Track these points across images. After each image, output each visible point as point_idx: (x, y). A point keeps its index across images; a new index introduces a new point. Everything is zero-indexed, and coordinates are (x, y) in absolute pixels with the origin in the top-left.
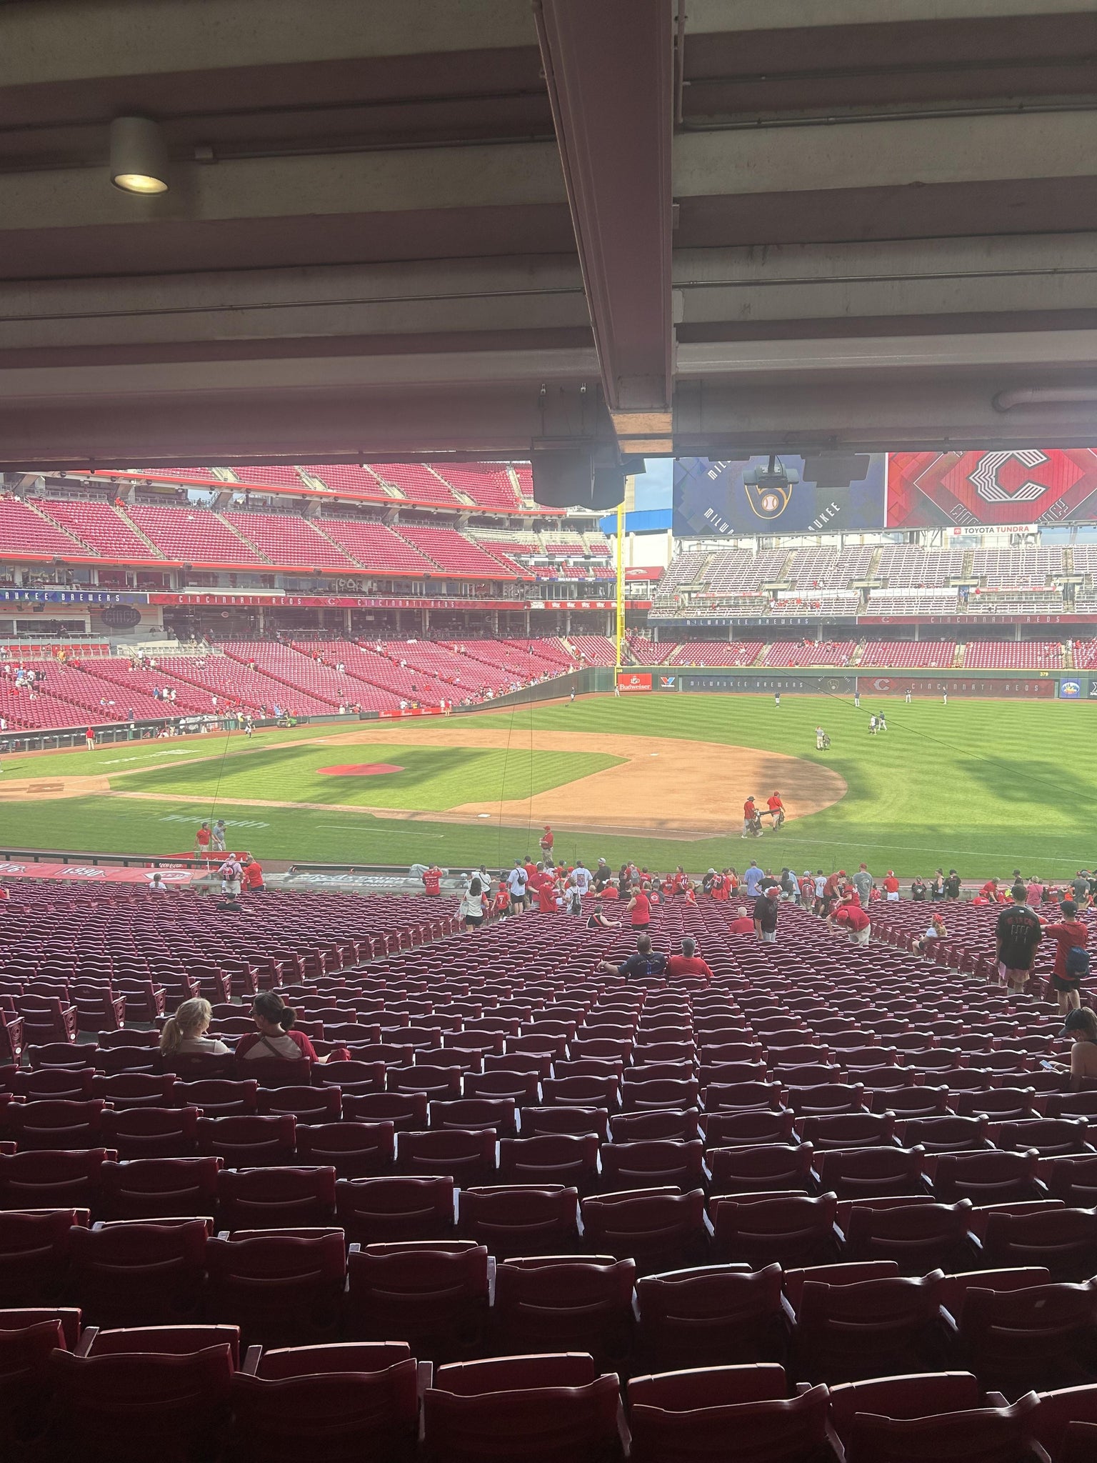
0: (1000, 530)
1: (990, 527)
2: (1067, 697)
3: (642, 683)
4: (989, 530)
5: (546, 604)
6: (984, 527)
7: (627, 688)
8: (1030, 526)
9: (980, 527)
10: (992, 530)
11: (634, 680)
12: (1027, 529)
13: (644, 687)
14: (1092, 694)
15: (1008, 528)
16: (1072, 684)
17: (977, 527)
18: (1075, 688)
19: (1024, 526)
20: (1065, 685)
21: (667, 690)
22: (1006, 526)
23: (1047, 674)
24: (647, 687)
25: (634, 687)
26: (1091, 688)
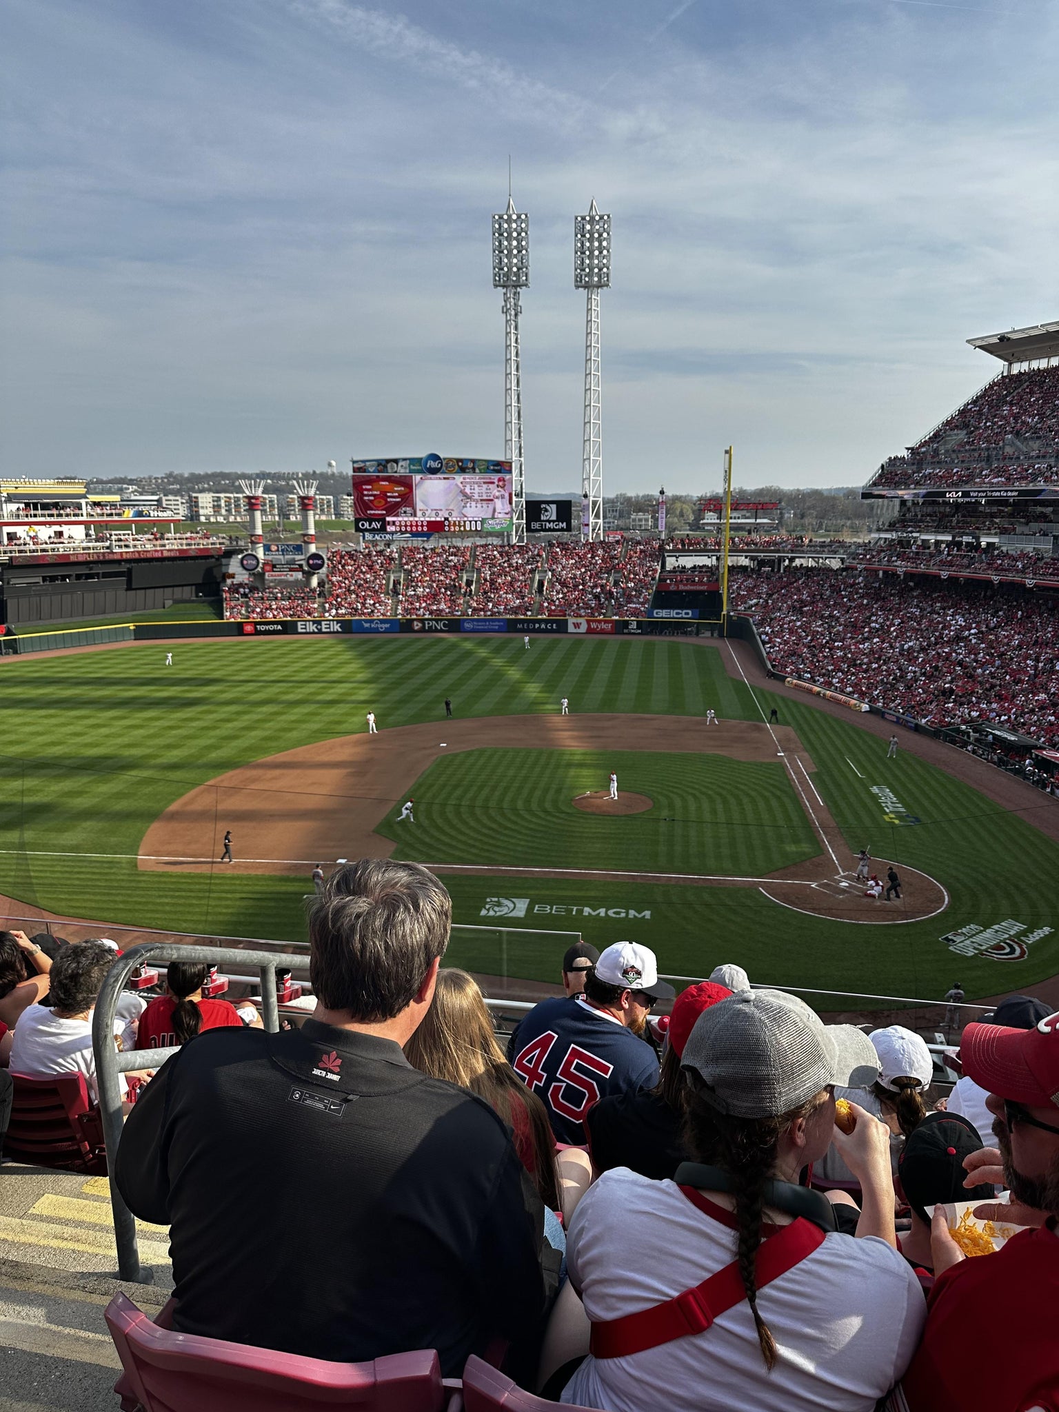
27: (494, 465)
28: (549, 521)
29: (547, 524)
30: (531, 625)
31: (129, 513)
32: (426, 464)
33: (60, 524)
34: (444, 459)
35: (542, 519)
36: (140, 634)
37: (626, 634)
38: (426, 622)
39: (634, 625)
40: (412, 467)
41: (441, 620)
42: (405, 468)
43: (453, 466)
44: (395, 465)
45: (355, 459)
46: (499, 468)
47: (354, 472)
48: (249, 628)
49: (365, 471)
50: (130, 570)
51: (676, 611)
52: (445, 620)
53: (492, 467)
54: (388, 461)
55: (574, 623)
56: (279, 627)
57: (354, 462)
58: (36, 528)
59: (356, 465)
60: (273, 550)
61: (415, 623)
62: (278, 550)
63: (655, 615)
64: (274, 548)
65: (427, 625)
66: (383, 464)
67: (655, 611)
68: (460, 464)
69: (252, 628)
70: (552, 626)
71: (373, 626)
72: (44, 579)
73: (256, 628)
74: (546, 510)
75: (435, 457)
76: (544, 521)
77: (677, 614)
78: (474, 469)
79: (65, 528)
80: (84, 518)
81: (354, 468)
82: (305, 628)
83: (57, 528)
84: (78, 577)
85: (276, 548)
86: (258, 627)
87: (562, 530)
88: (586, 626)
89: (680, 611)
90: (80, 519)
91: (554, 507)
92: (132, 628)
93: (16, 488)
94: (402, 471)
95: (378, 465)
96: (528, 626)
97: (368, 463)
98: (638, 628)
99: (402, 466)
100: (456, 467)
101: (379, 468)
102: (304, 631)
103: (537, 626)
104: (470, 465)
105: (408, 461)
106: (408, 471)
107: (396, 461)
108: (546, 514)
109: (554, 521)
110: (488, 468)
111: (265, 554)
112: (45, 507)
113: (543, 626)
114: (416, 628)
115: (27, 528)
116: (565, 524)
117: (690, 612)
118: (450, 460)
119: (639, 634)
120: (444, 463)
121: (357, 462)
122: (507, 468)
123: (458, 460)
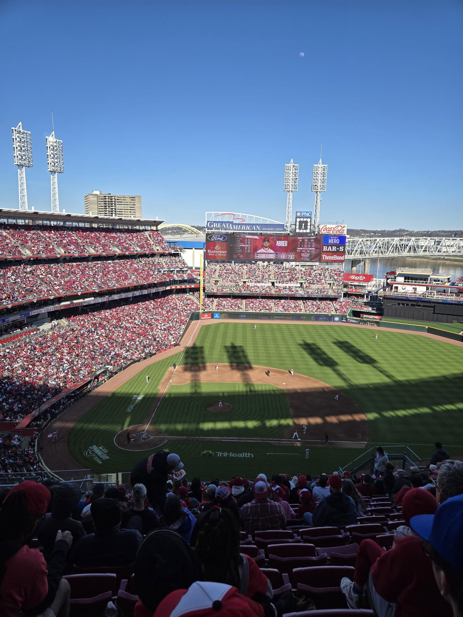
2: (336, 321)
3: (208, 316)
5: (171, 287)
7: (204, 318)
9: (303, 262)
10: (306, 263)
11: (206, 315)
13: (209, 318)
14: (342, 321)
16: (337, 318)
19: (315, 263)
20: (335, 318)
21: (217, 318)
23: (331, 315)
24: (210, 318)
25: (206, 318)
26: (342, 319)
31: (447, 284)
33: (416, 285)
36: (430, 331)
50: (435, 305)
58: (406, 286)
72: (399, 304)
79: (417, 287)
80: (428, 284)
83: (414, 287)
84: (412, 305)
90: (424, 284)
92: (427, 328)
112: (412, 279)
115: (402, 285)
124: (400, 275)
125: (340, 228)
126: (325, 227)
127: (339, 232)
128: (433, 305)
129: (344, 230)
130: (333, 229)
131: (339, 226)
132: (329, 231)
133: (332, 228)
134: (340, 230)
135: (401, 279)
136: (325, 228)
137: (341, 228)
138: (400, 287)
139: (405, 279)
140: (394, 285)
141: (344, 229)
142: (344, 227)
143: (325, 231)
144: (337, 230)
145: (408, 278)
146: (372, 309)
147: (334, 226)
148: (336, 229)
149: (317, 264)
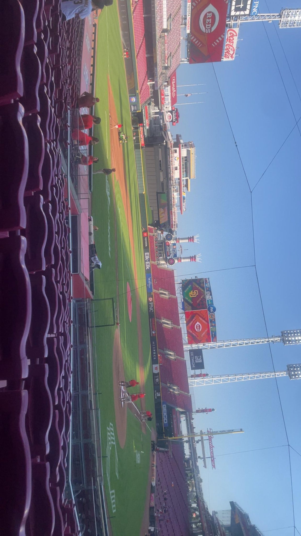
0: (189, 19)
1: (190, 15)
2: (130, 99)
4: (189, 14)
6: (190, 12)
8: (189, 30)
9: (190, 10)
10: (189, 15)
12: (188, 29)
14: (132, 106)
15: (189, 22)
16: (135, 100)
17: (190, 9)
18: (133, 101)
19: (189, 28)
20: (134, 98)
22: (190, 21)
23: (137, 92)
26: (134, 106)
27: (214, 334)
28: (194, 360)
29: (193, 359)
30: (154, 348)
32: (212, 307)
33: (180, 169)
34: (214, 314)
35: (195, 357)
36: (142, 196)
37: (154, 392)
38: (152, 303)
39: (159, 395)
40: (209, 301)
41: (153, 309)
42: (209, 298)
43: (212, 318)
44: (209, 294)
45: (209, 279)
46: (214, 336)
47: (205, 279)
48: (145, 234)
49: (206, 283)
50: (164, 193)
51: (166, 415)
52: (154, 311)
53: (213, 333)
54: (210, 291)
55: (157, 367)
56: (146, 246)
57: (208, 279)
58: (178, 160)
59: (207, 279)
60: (174, 247)
61: (151, 299)
62: (174, 248)
63: (163, 405)
64: (175, 247)
65: (151, 303)
66: (209, 290)
67: (165, 405)
68: (213, 320)
69: (146, 236)
70: (155, 357)
71: (149, 281)
73: (145, 237)
74: (199, 358)
75: (214, 310)
76: (194, 357)
77: (165, 416)
78: (212, 326)
79: (178, 171)
80: (182, 179)
81: (206, 279)
82: (146, 256)
83: (178, 168)
85: (175, 248)
86: (146, 238)
87: (192, 366)
88: (156, 373)
89: (166, 418)
90: (182, 176)
91: (201, 361)
92: (144, 193)
93: (192, 154)
94: (208, 297)
95: (208, 288)
96: (154, 346)
97: (209, 284)
98: (157, 397)
99: (209, 297)
100: (212, 319)
101: (207, 288)
102: (146, 255)
103: (154, 350)
104: (213, 324)
105: (212, 299)
106: (208, 299)
107: (211, 295)
108: (197, 358)
109: (195, 362)
110: (213, 332)
111: (172, 244)
112: (186, 164)
113: (154, 353)
114: (149, 299)
115: (178, 157)
116: (194, 367)
117: (167, 422)
118: (214, 316)
119: (155, 398)
120: (213, 314)
121: (209, 280)
122: (214, 340)
123: (214, 319)
124: (188, 152)
125: (231, 52)
126: (235, 34)
127: (227, 52)
128: (165, 191)
129: (228, 58)
130: (231, 44)
131: (234, 51)
132: (230, 39)
133: (233, 43)
134: (229, 54)
135: (184, 153)
136: (233, 34)
137: (232, 54)
138: (177, 155)
139: (185, 157)
140: (178, 149)
141: (230, 58)
142: (232, 57)
143: (229, 35)
144: (230, 50)
145: (187, 159)
146: (147, 129)
147: (235, 45)
148: (231, 48)
149: (188, 31)
